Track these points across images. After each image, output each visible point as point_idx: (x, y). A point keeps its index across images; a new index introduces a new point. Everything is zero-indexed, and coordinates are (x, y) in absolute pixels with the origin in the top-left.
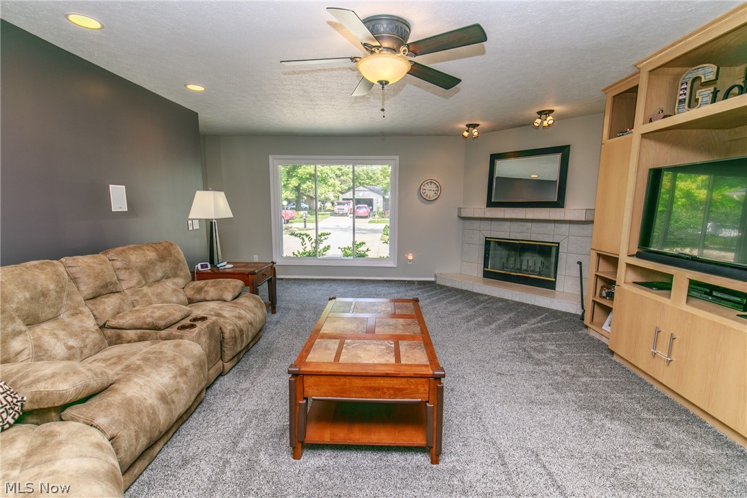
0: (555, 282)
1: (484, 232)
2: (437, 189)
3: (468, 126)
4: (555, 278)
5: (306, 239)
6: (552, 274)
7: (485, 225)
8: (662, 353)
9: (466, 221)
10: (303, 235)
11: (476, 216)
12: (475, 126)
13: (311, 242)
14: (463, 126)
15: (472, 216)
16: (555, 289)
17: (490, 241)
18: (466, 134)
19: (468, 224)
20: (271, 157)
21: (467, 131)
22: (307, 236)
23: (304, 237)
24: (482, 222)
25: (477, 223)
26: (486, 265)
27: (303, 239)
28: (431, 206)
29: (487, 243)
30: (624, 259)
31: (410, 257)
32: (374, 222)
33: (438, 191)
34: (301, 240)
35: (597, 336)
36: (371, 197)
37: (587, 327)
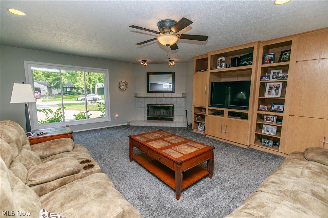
0: (173, 118)
1: (146, 103)
2: (126, 85)
3: (143, 61)
4: (173, 116)
5: (49, 113)
6: (172, 115)
7: (146, 100)
8: (224, 131)
9: (138, 98)
10: (46, 110)
11: (144, 96)
12: (145, 61)
13: (53, 114)
14: (141, 61)
15: (142, 96)
16: (173, 120)
17: (149, 106)
18: (142, 64)
19: (139, 99)
20: (25, 62)
21: (142, 63)
22: (49, 110)
23: (47, 111)
24: (145, 98)
25: (143, 99)
26: (148, 115)
27: (47, 113)
28: (124, 93)
29: (148, 106)
30: (207, 108)
31: (117, 116)
32: (46, 101)
33: (127, 86)
34: (46, 113)
35: (197, 132)
36: (39, 87)
37: (193, 130)
